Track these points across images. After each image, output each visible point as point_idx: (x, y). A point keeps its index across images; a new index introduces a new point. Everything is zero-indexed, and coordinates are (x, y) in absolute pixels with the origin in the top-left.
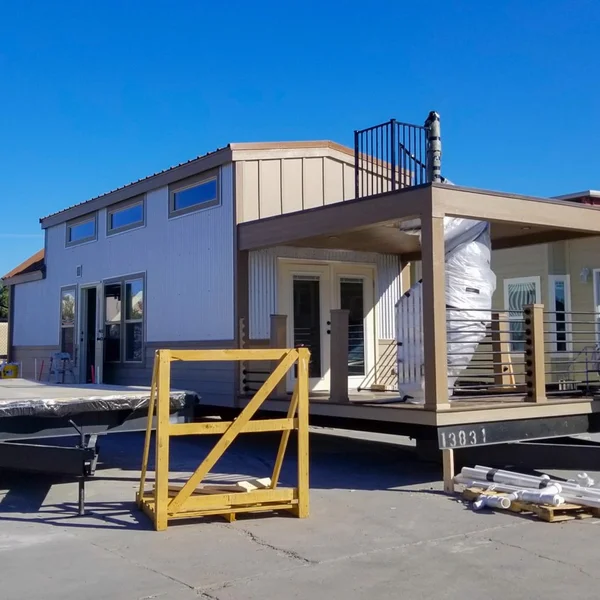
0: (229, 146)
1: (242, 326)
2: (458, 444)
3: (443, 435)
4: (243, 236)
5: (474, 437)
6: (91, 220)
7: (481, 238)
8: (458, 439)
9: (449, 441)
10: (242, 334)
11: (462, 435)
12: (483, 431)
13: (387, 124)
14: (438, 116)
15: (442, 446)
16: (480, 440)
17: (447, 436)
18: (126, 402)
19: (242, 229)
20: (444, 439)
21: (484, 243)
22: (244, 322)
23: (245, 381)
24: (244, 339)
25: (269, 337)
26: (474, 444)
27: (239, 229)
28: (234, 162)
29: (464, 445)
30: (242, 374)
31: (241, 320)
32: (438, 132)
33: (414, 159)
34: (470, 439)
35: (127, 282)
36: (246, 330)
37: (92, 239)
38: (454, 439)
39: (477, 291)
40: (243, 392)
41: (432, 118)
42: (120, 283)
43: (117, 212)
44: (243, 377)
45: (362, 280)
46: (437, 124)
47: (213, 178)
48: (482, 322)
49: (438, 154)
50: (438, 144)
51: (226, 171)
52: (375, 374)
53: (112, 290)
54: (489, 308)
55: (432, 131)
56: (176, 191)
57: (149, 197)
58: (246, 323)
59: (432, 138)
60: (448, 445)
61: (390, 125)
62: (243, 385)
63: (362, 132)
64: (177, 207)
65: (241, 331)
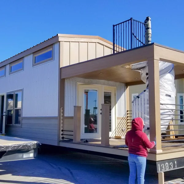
0: (57, 35)
1: (61, 111)
2: (165, 169)
3: (159, 165)
4: (63, 73)
5: (172, 166)
6: (3, 69)
7: (171, 72)
8: (165, 167)
9: (161, 168)
10: (62, 114)
11: (167, 165)
12: (176, 162)
13: (129, 20)
14: (150, 19)
15: (159, 171)
16: (174, 167)
17: (160, 165)
18: (3, 147)
19: (62, 70)
20: (159, 167)
21: (172, 74)
22: (62, 109)
23: (62, 135)
24: (62, 116)
25: (73, 116)
26: (172, 169)
27: (61, 69)
28: (59, 42)
29: (168, 170)
30: (61, 135)
31: (61, 108)
32: (150, 26)
33: (138, 40)
34: (170, 166)
35: (16, 93)
36: (63, 113)
37: (3, 76)
38: (163, 167)
39: (170, 96)
40: (61, 139)
41: (147, 19)
42: (13, 93)
43: (13, 65)
44: (61, 133)
45: (110, 93)
46: (150, 22)
47: (51, 49)
48: (172, 110)
49: (150, 35)
50: (150, 31)
51: (56, 46)
52: (116, 132)
53: (10, 96)
54: (175, 104)
55: (148, 25)
56: (36, 56)
57: (25, 59)
58: (63, 109)
59: (147, 28)
60: (161, 170)
61: (130, 21)
62: (61, 136)
63: (116, 25)
64: (36, 62)
65: (61, 113)
